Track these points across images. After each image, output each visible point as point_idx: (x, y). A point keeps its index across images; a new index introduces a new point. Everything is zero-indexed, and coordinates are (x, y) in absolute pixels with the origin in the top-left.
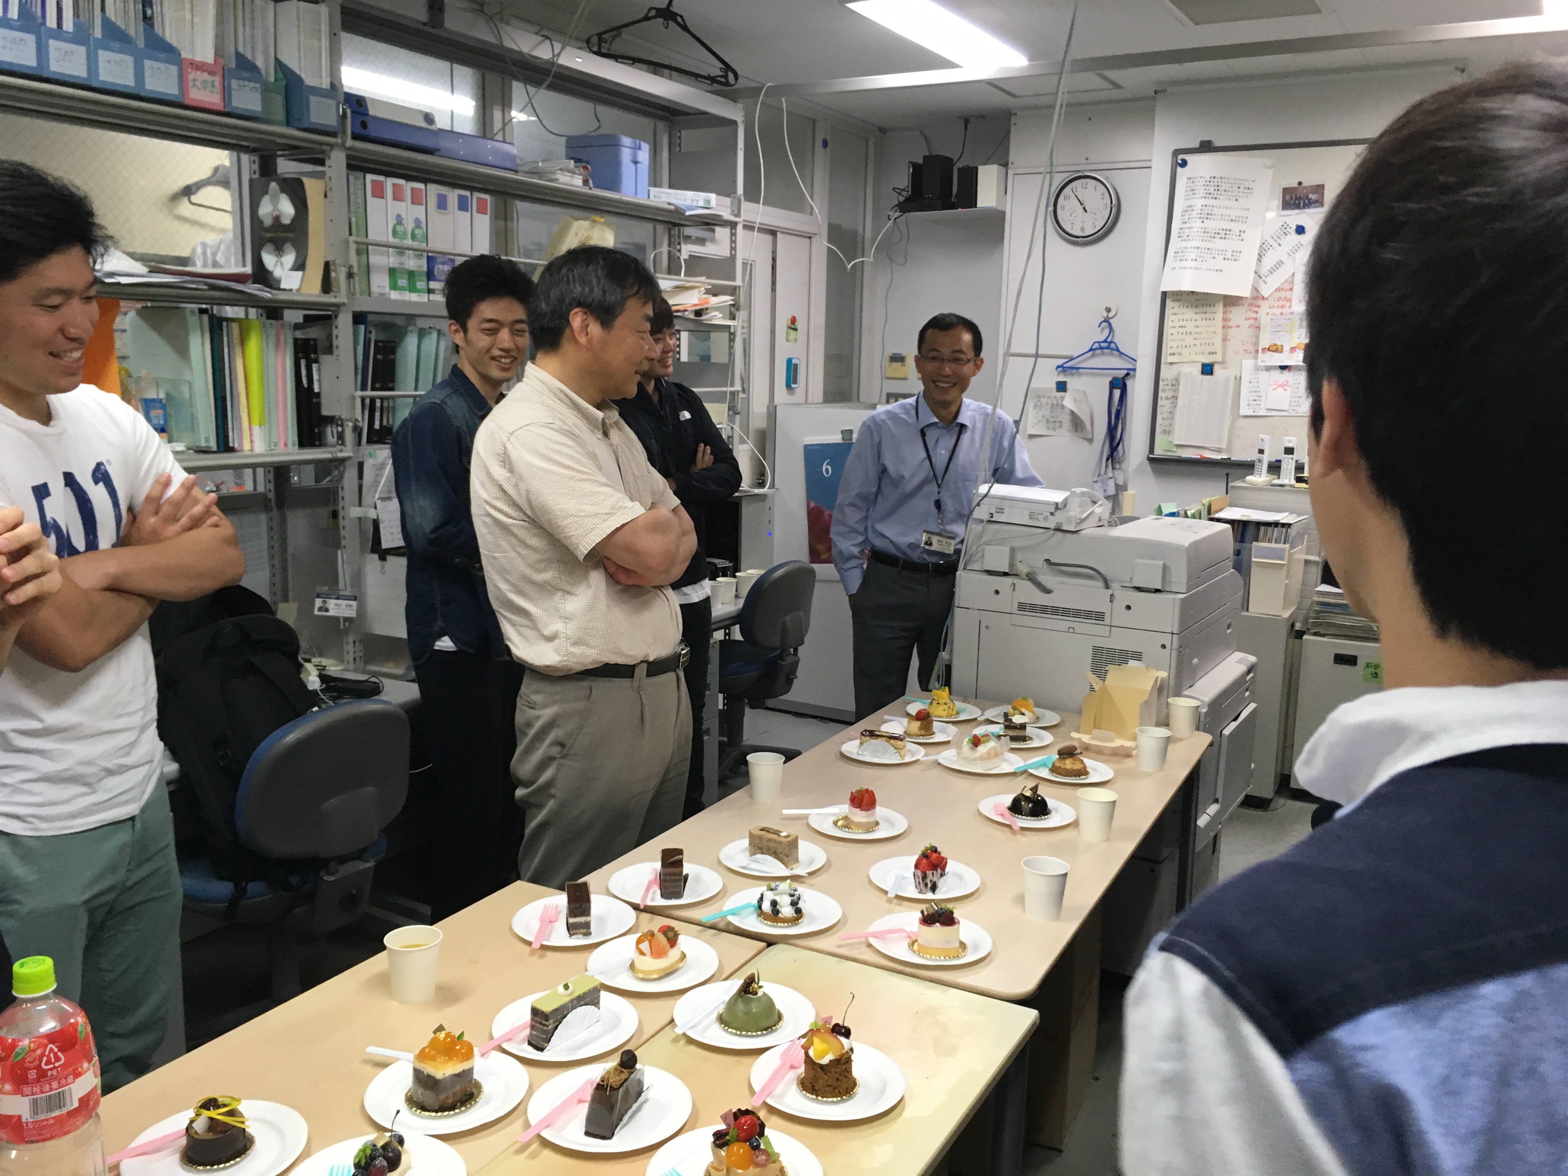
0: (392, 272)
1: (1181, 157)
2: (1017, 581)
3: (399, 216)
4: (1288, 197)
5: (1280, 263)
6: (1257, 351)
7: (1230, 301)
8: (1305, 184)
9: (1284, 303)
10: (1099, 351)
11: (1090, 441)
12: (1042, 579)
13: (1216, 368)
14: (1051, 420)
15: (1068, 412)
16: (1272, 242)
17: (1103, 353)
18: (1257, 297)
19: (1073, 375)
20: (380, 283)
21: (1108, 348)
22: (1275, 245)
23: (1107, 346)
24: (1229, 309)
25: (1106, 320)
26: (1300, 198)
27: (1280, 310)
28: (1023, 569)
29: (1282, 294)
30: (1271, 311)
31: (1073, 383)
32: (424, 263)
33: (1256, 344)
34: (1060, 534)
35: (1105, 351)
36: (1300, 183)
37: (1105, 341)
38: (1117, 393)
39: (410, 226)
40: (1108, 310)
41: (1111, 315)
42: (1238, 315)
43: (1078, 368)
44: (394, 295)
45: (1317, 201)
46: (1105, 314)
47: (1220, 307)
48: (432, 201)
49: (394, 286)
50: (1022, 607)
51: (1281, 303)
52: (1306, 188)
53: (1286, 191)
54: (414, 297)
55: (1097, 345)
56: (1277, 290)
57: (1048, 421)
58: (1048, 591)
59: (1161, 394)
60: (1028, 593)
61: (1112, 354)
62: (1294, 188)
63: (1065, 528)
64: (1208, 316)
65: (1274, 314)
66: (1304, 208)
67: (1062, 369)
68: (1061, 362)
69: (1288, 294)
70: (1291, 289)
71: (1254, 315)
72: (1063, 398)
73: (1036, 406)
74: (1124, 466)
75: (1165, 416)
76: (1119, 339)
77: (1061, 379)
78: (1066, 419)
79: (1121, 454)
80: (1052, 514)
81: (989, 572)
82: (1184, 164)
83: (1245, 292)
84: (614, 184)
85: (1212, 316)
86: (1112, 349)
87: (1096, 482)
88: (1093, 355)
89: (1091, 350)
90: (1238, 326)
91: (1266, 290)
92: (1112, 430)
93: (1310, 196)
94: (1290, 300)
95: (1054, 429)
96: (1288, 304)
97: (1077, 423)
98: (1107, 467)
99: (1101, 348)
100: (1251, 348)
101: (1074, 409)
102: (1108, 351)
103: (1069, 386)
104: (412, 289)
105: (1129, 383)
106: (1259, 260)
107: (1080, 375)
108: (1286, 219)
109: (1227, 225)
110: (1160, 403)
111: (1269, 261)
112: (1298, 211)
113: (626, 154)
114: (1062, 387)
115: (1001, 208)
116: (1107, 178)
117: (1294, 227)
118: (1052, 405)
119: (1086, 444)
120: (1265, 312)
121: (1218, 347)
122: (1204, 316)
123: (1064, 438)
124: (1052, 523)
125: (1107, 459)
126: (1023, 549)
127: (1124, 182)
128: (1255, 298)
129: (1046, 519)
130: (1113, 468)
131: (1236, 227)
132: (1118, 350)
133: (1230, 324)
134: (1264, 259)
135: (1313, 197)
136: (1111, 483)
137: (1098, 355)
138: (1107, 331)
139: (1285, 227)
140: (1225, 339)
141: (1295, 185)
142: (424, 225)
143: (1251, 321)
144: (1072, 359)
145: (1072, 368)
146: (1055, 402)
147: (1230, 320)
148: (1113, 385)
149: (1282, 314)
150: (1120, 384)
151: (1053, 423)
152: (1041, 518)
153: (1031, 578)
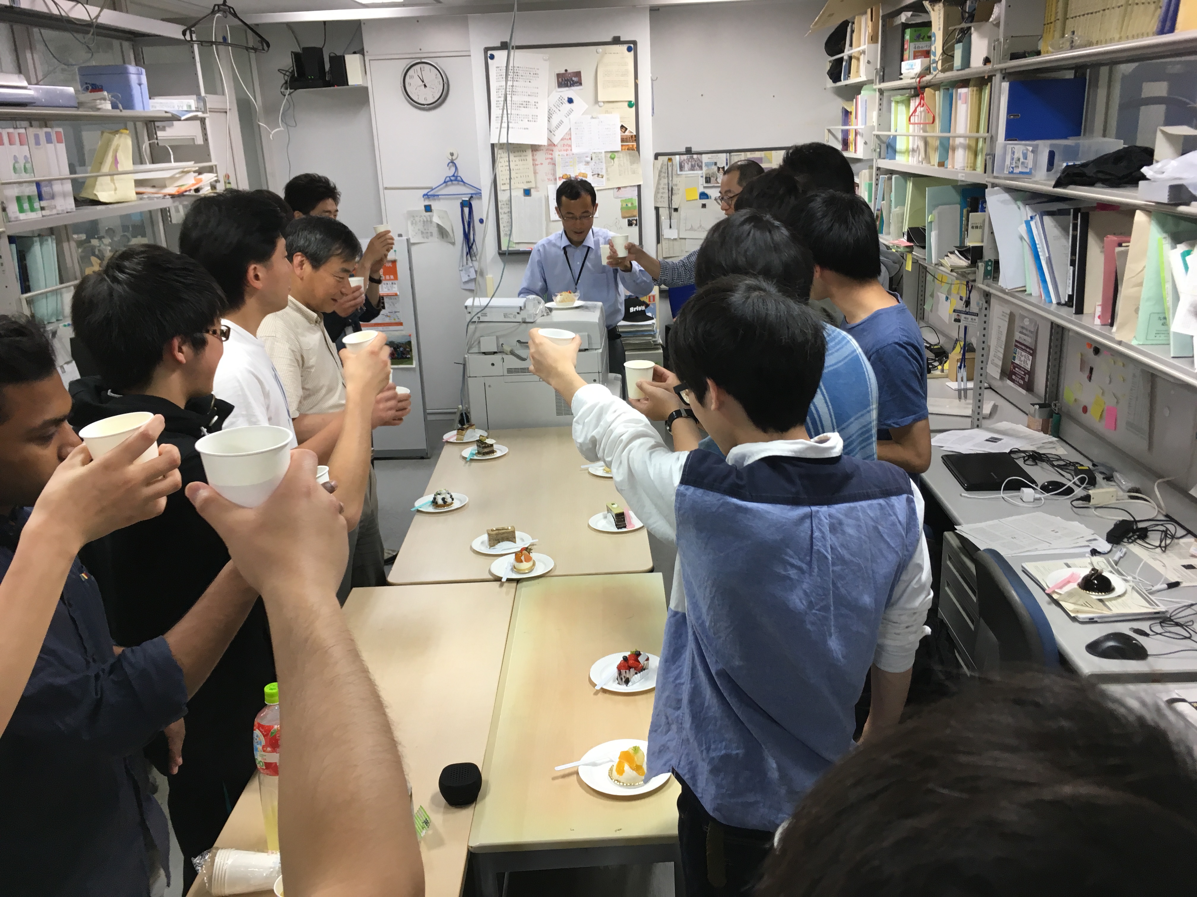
0: (19, 199)
1: (489, 53)
3: (15, 156)
4: (560, 80)
5: (561, 122)
7: (535, 148)
8: (569, 71)
9: (567, 148)
10: (450, 183)
11: (453, 244)
13: (532, 191)
14: (425, 231)
15: (435, 225)
16: (555, 109)
17: (452, 184)
19: (435, 200)
20: (13, 209)
21: (456, 180)
22: (557, 111)
24: (535, 153)
25: (452, 162)
26: (567, 80)
27: (565, 153)
29: (566, 142)
30: (561, 153)
31: (435, 205)
32: (34, 188)
33: (554, 174)
35: (454, 182)
36: (566, 71)
37: (453, 176)
38: (466, 210)
39: (22, 162)
40: (452, 154)
41: (454, 158)
42: (540, 156)
43: (438, 195)
44: (22, 216)
45: (577, 82)
46: (450, 157)
47: (529, 153)
48: (32, 141)
49: (22, 210)
51: (565, 148)
52: (570, 73)
53: (558, 75)
54: (32, 216)
55: (448, 179)
56: (562, 139)
57: (422, 233)
59: (500, 210)
61: (458, 184)
62: (563, 74)
64: (523, 158)
65: (562, 155)
66: (570, 86)
67: (426, 196)
68: (425, 191)
69: (568, 142)
70: (570, 139)
71: (550, 156)
72: (431, 217)
74: (478, 258)
75: (505, 225)
76: (461, 173)
77: (427, 203)
78: (435, 230)
79: (475, 250)
82: (492, 57)
83: (544, 142)
84: (129, 104)
85: (525, 158)
86: (459, 181)
87: (462, 270)
88: (446, 186)
89: (445, 182)
90: (542, 164)
91: (556, 140)
92: (466, 236)
93: (573, 79)
94: (570, 146)
95: (427, 238)
96: (569, 148)
97: (443, 233)
98: (467, 260)
99: (451, 181)
100: (551, 177)
101: (440, 223)
102: (456, 182)
103: (433, 208)
104: (32, 209)
105: (474, 203)
106: (549, 121)
107: (439, 199)
108: (561, 94)
109: (527, 99)
110: (500, 216)
111: (555, 121)
112: (567, 88)
113: (133, 78)
114: (428, 209)
115: (365, 85)
116: (437, 63)
117: (567, 99)
118: (424, 221)
119: (451, 246)
120: (557, 154)
121: (532, 178)
122: (520, 158)
123: (435, 244)
124: (519, 319)
125: (467, 254)
127: (449, 66)
128: (549, 145)
129: (515, 317)
130: (472, 260)
131: (532, 100)
132: (462, 181)
133: (537, 163)
134: (551, 120)
135: (575, 79)
136: (472, 271)
137: (450, 185)
138: (453, 169)
139: (561, 98)
140: (535, 173)
141: (563, 72)
142: (30, 160)
143: (549, 160)
144: (433, 190)
145: (434, 195)
147: (536, 160)
148: (463, 204)
149: (567, 155)
150: (467, 205)
151: (426, 234)
153: (512, 353)
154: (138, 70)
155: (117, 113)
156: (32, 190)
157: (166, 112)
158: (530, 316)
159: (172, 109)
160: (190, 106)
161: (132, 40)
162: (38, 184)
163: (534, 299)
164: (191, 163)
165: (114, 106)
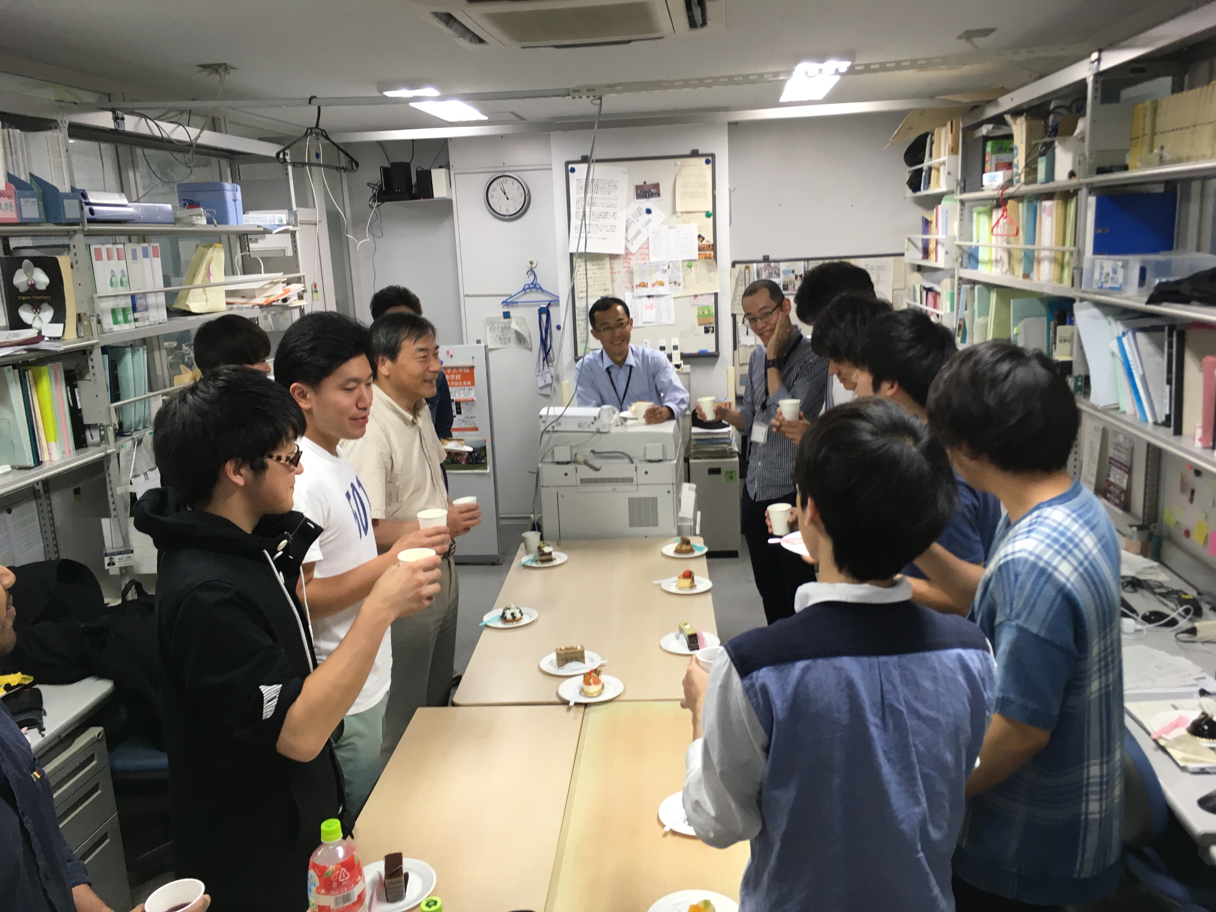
0: (114, 311)
1: (570, 166)
2: (578, 467)
3: (112, 271)
4: (639, 191)
5: (639, 232)
6: (633, 287)
7: (613, 257)
8: (647, 183)
9: (645, 256)
10: (529, 290)
11: (531, 349)
12: (590, 462)
14: (503, 338)
15: (513, 331)
16: (633, 219)
17: (531, 291)
18: (628, 253)
19: (513, 307)
20: (107, 320)
21: (535, 287)
22: (635, 221)
23: (534, 287)
24: (613, 262)
25: (531, 270)
26: (646, 192)
27: (643, 262)
28: (580, 458)
29: (643, 251)
30: (638, 262)
31: (514, 312)
32: (129, 300)
33: (631, 282)
34: (598, 435)
35: (533, 290)
36: (645, 183)
37: (532, 283)
38: (544, 317)
39: (119, 276)
40: (531, 263)
41: (533, 266)
42: (619, 265)
43: (517, 303)
44: (116, 328)
45: (655, 194)
46: (530, 266)
47: (607, 260)
48: (129, 255)
49: (116, 322)
50: (583, 481)
51: (643, 257)
52: (649, 185)
53: (637, 187)
54: (126, 327)
55: (527, 287)
56: (640, 248)
57: (500, 339)
58: (597, 470)
59: (577, 317)
60: (586, 472)
61: (537, 291)
62: (641, 186)
63: (602, 430)
64: (600, 267)
65: (640, 264)
66: (649, 197)
67: (505, 303)
68: (504, 299)
69: (646, 251)
70: (648, 248)
71: (628, 265)
72: (509, 323)
73: (491, 330)
74: (555, 364)
75: (581, 331)
76: (539, 281)
77: (506, 310)
78: (513, 336)
79: (552, 356)
80: (592, 423)
81: (558, 463)
82: (573, 170)
83: (622, 252)
84: (223, 219)
85: (602, 267)
86: (537, 289)
87: (538, 376)
88: (525, 293)
89: (524, 289)
90: (619, 272)
91: (633, 249)
92: (543, 342)
93: (652, 190)
94: (648, 255)
95: (505, 343)
96: (647, 257)
97: (520, 339)
98: (543, 366)
99: (530, 288)
100: (629, 286)
101: (518, 330)
102: (535, 290)
103: (511, 314)
104: (126, 321)
105: (552, 310)
106: (627, 230)
107: (518, 307)
108: (639, 205)
109: (606, 210)
110: (577, 323)
111: (632, 232)
112: (645, 200)
113: (229, 195)
114: (507, 315)
115: (449, 197)
116: (519, 176)
117: (645, 210)
118: (502, 328)
119: (528, 352)
120: (634, 263)
121: (609, 285)
122: (598, 267)
123: (513, 350)
124: (593, 428)
125: (544, 360)
126: (576, 446)
127: (532, 179)
128: (627, 254)
129: (589, 426)
130: (548, 366)
131: (611, 211)
132: (541, 288)
133: (615, 271)
134: (629, 230)
135: (654, 191)
136: (548, 376)
137: (528, 293)
138: (532, 277)
139: (639, 209)
140: (613, 281)
141: (642, 183)
142: (126, 274)
143: (626, 269)
144: (512, 297)
145: (513, 303)
146: (504, 326)
147: (614, 268)
148: (541, 311)
149: (645, 264)
150: (545, 311)
151: (504, 340)
152: (586, 426)
153: (586, 463)
154: (234, 187)
155: (211, 228)
156: (128, 302)
157: (258, 226)
158: (604, 426)
159: (265, 223)
160: (281, 221)
161: (230, 158)
162: (133, 297)
163: (608, 409)
164: (280, 275)
165: (210, 222)
